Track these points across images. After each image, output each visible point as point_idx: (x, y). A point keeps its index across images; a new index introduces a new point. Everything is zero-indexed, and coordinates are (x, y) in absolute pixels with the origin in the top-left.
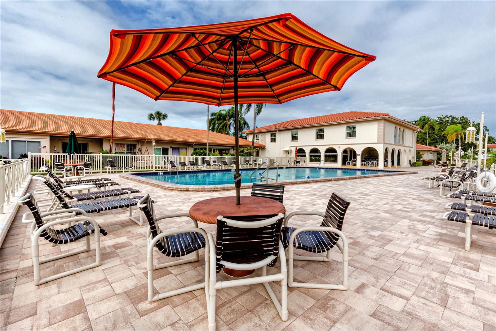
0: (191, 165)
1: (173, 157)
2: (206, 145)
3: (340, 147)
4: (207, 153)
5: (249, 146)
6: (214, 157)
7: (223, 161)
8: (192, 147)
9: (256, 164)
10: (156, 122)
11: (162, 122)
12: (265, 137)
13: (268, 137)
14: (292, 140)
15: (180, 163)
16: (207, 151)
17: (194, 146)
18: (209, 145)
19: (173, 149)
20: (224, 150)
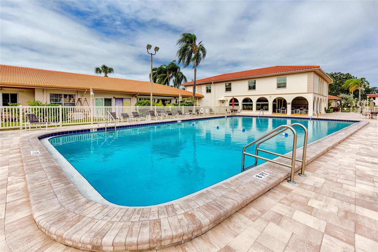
0: (135, 116)
1: (116, 108)
2: (150, 95)
3: (270, 97)
4: (151, 104)
5: (190, 96)
6: (158, 107)
7: (167, 112)
8: (136, 97)
9: (198, 113)
10: (103, 74)
11: (108, 75)
12: (201, 88)
13: (204, 88)
14: (226, 91)
15: (123, 115)
16: (151, 102)
17: (137, 97)
18: (153, 96)
19: (116, 99)
20: (166, 100)
